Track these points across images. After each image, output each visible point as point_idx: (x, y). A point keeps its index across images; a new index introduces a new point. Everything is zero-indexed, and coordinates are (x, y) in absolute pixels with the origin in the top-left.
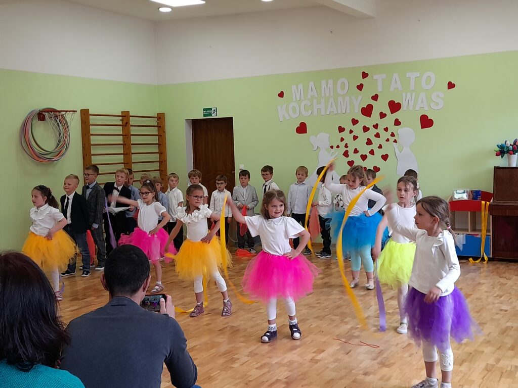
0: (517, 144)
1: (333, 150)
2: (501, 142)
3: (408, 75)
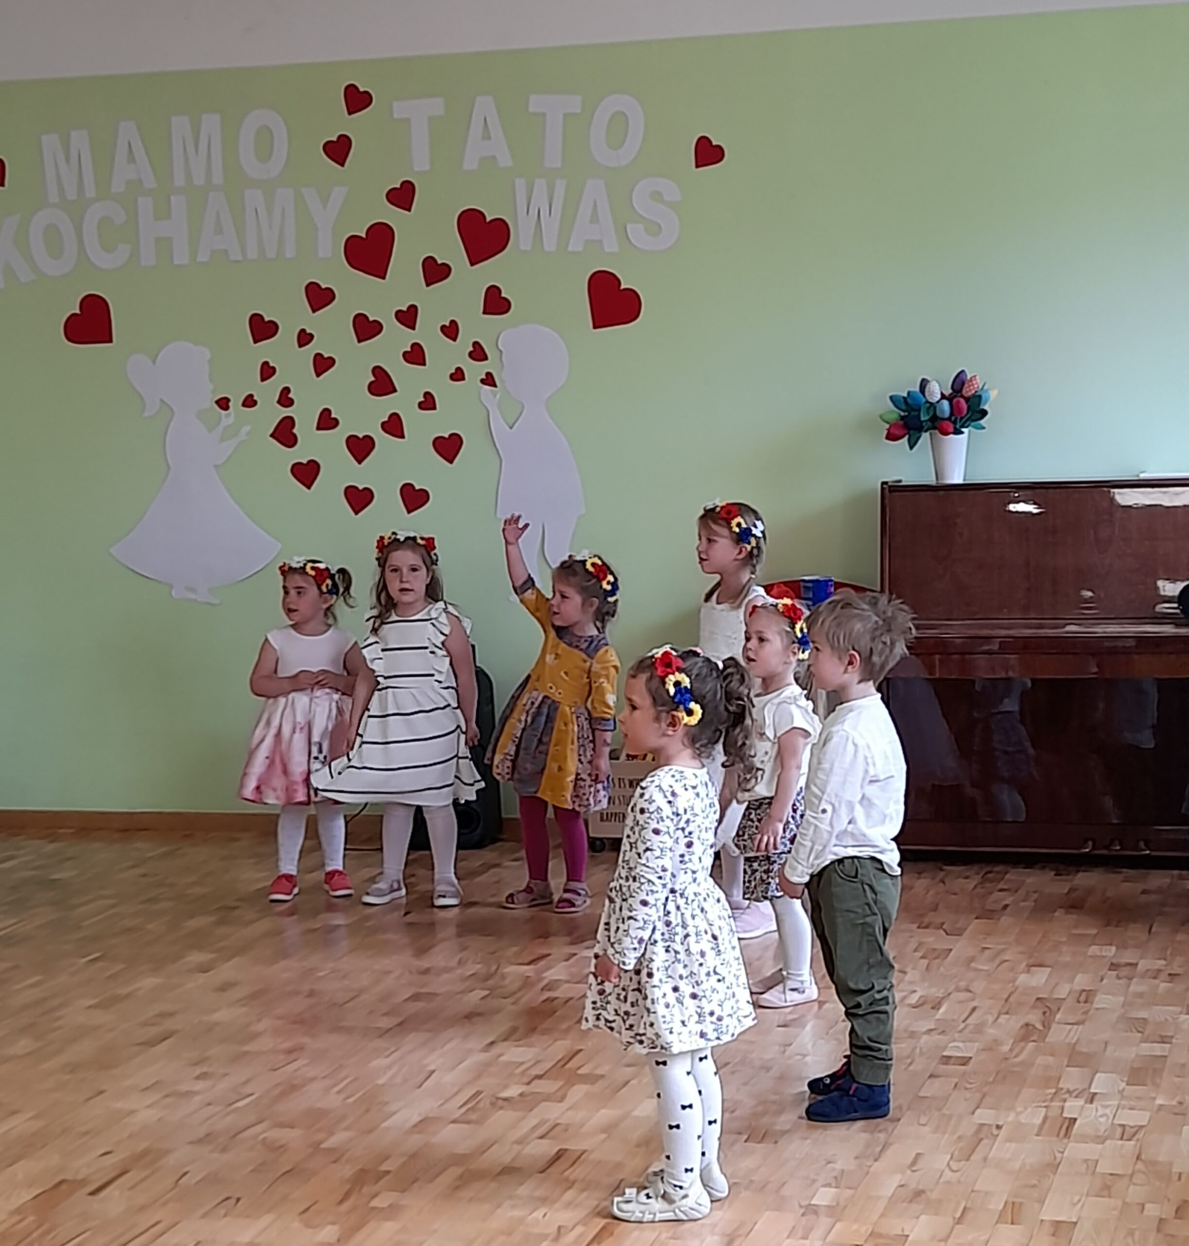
0: (968, 392)
1: (227, 418)
2: (906, 386)
3: (536, 103)
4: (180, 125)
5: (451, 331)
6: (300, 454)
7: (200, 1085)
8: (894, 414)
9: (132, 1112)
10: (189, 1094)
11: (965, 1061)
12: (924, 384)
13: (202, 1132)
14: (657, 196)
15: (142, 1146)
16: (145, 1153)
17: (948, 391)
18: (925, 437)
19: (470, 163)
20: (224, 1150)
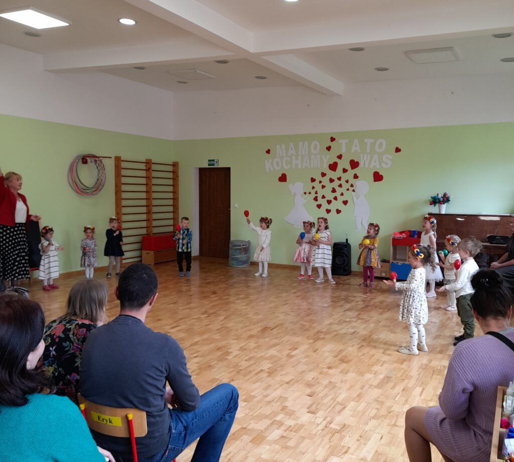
0: (447, 196)
1: (306, 196)
4: (301, 144)
5: (347, 182)
6: (318, 203)
7: (292, 313)
8: (431, 200)
9: (279, 317)
10: (290, 314)
11: (435, 323)
12: (438, 195)
13: (291, 321)
14: (387, 158)
15: (280, 322)
16: (281, 324)
17: (443, 196)
18: (437, 205)
19: (352, 151)
20: (295, 325)
